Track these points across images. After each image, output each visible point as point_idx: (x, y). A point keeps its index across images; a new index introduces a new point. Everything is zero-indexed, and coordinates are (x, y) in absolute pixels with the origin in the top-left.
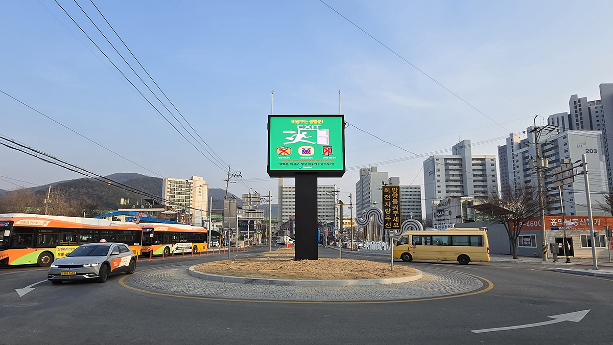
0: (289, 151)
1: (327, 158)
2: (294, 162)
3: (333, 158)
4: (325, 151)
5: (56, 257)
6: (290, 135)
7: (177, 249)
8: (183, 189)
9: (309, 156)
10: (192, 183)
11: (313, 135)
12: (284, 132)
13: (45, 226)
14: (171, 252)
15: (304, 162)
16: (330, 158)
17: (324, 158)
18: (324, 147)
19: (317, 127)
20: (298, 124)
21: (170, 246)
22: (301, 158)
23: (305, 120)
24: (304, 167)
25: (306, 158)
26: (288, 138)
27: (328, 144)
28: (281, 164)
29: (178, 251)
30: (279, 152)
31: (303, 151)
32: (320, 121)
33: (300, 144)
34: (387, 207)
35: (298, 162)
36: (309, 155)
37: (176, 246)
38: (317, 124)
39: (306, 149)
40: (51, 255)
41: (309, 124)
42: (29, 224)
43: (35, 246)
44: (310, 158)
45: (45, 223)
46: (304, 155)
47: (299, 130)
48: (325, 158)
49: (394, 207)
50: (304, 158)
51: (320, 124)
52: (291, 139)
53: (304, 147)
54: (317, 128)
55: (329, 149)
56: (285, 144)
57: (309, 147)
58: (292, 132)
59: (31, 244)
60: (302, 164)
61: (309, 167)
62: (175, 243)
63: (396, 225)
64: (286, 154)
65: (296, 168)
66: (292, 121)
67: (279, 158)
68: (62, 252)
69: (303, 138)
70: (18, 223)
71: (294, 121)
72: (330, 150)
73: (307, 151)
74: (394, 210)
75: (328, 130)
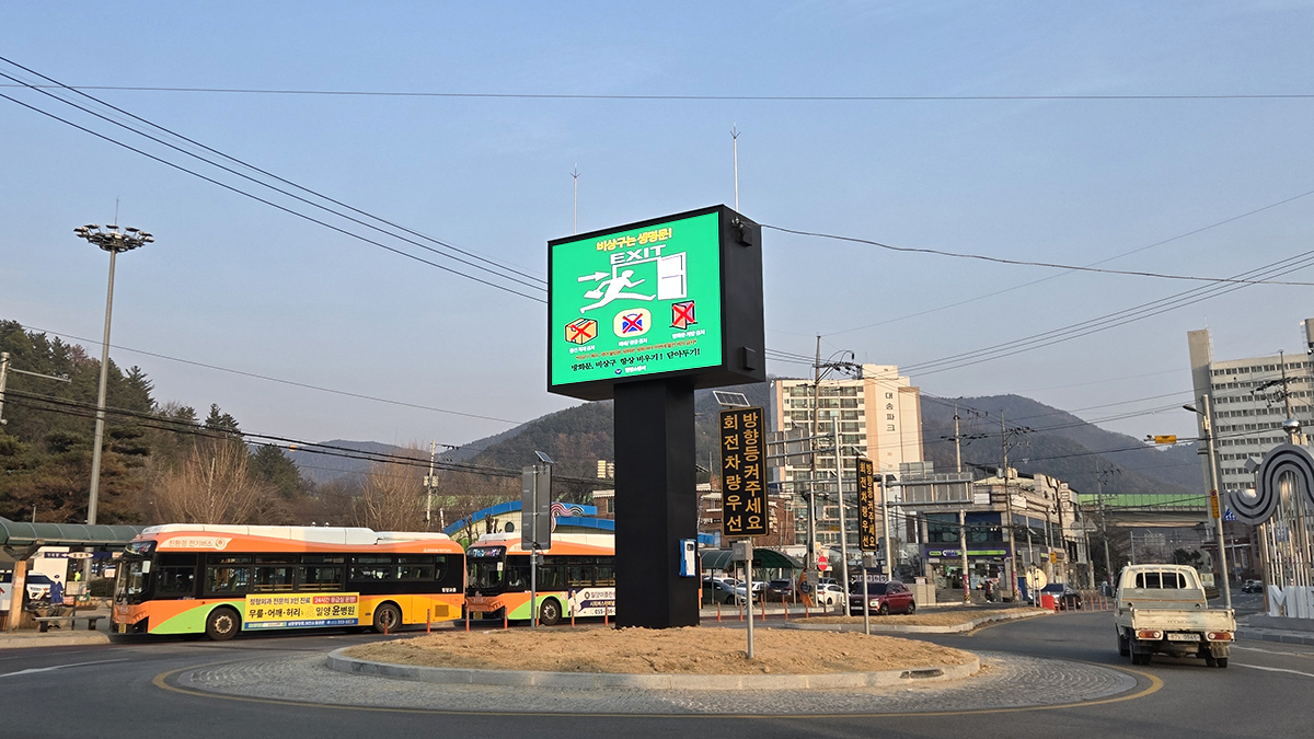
0: (591, 330)
1: (683, 335)
2: (604, 359)
3: (698, 333)
4: (677, 315)
5: (246, 618)
6: (594, 285)
7: (585, 604)
8: (835, 412)
9: (638, 338)
10: (861, 389)
11: (646, 277)
12: (580, 279)
13: (221, 548)
14: (565, 615)
15: (628, 356)
16: (689, 334)
17: (675, 336)
18: (675, 306)
19: (658, 249)
20: (612, 252)
21: (561, 596)
22: (621, 344)
23: (627, 238)
24: (627, 370)
25: (632, 342)
26: (590, 294)
27: (685, 295)
28: (575, 368)
29: (589, 612)
30: (571, 334)
31: (625, 325)
32: (663, 231)
33: (618, 304)
34: (731, 471)
35: (612, 358)
36: (638, 333)
37: (580, 596)
38: (658, 242)
39: (632, 318)
40: (235, 614)
41: (637, 246)
42: (188, 546)
43: (201, 594)
44: (641, 341)
45: (220, 542)
46: (629, 334)
47: (615, 267)
48: (679, 335)
49: (750, 470)
50: (626, 344)
51: (663, 242)
52: (596, 294)
53: (626, 313)
54: (658, 253)
55: (687, 310)
56: (583, 310)
57: (638, 311)
58: (599, 276)
59: (190, 590)
60: (624, 361)
61: (640, 369)
62: (579, 589)
63: (754, 525)
64: (586, 339)
65: (608, 373)
66: (600, 246)
67: (572, 351)
68: (260, 607)
69: (625, 289)
70: (165, 546)
71: (602, 244)
72: (690, 314)
73: (633, 323)
74: (749, 479)
75: (684, 254)
